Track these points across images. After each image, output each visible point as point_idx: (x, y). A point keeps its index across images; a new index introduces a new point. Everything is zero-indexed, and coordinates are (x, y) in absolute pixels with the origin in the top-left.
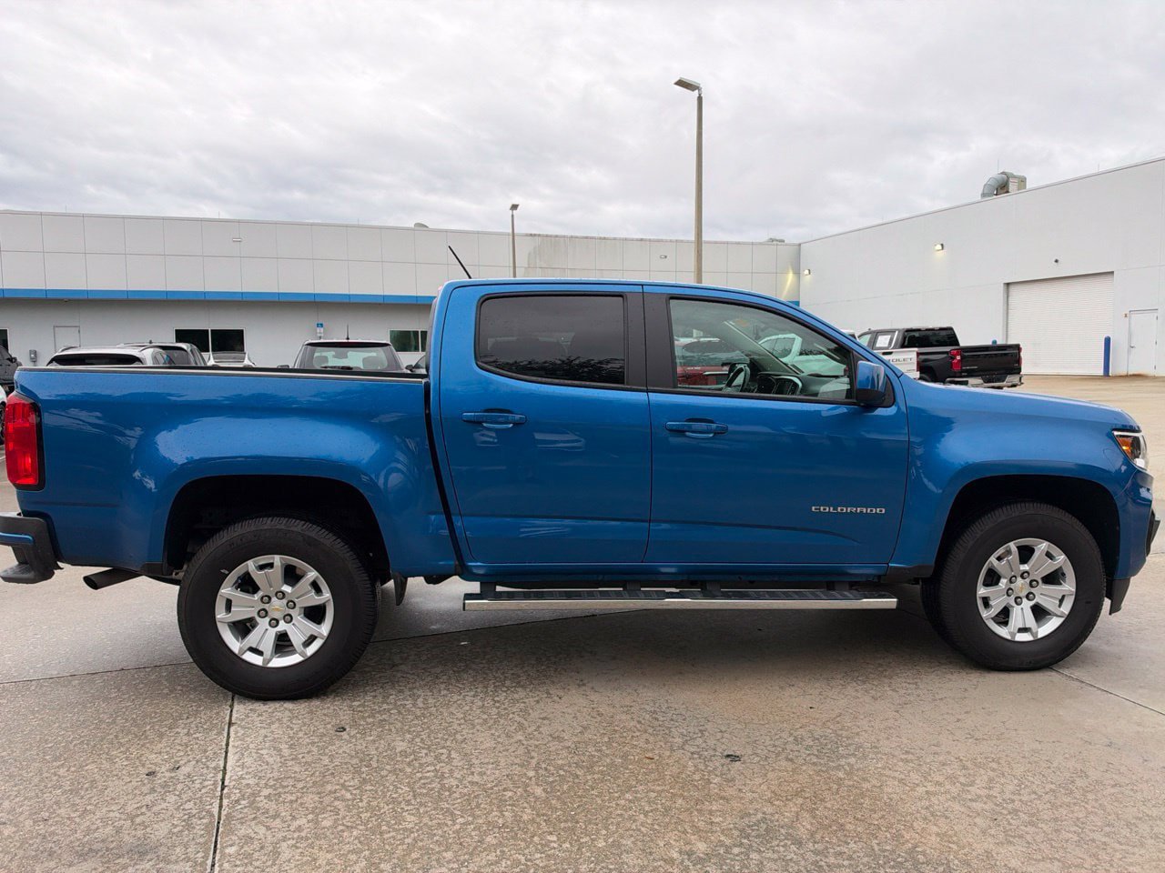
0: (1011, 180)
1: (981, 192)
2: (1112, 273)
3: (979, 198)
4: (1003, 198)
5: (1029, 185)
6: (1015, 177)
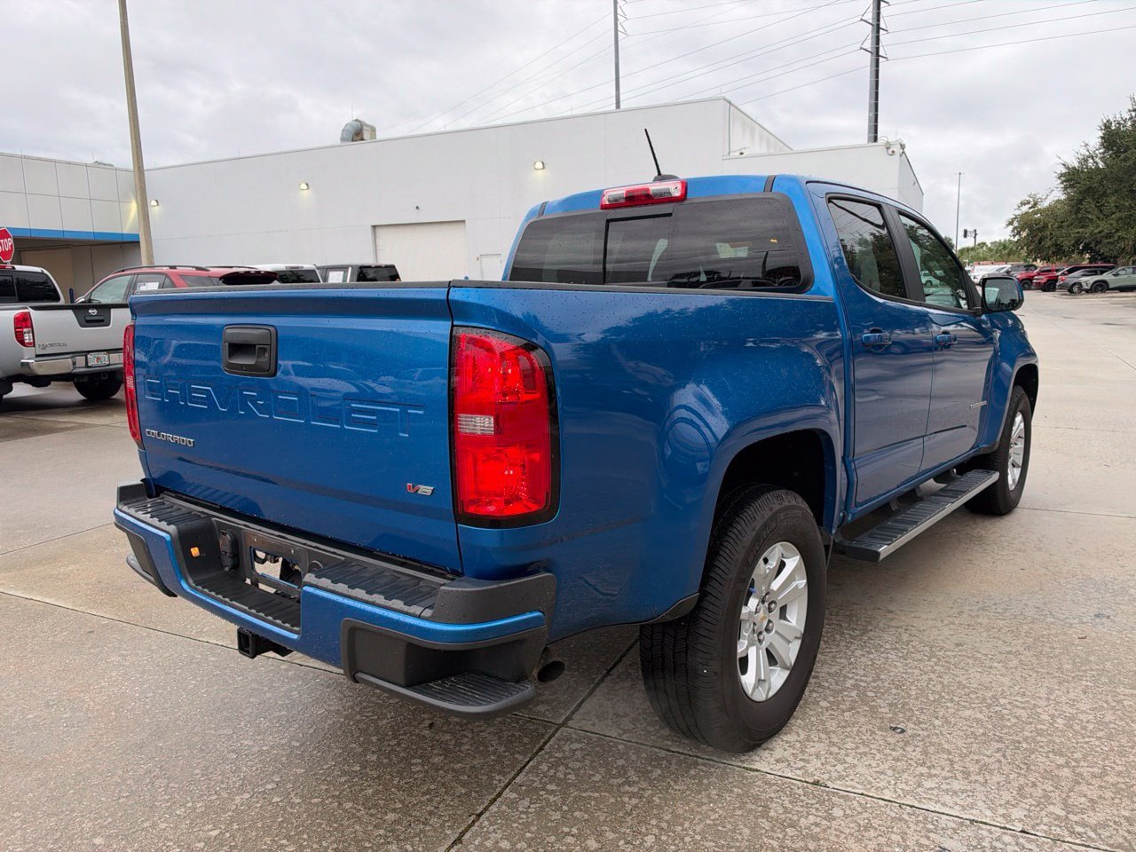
0: (365, 128)
1: (340, 136)
2: (464, 221)
3: (339, 142)
4: (358, 145)
5: (379, 137)
6: (367, 125)
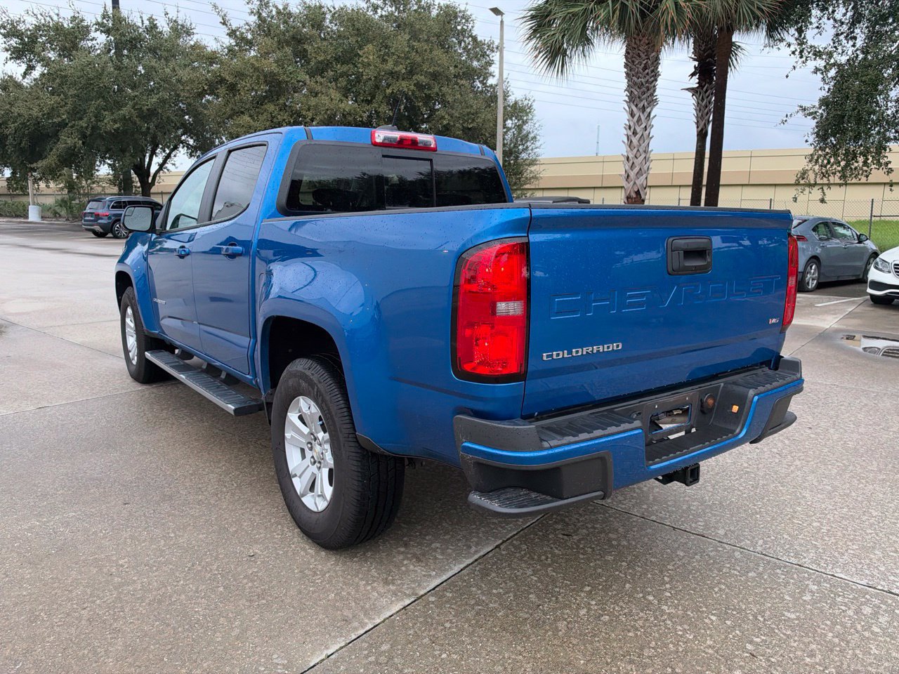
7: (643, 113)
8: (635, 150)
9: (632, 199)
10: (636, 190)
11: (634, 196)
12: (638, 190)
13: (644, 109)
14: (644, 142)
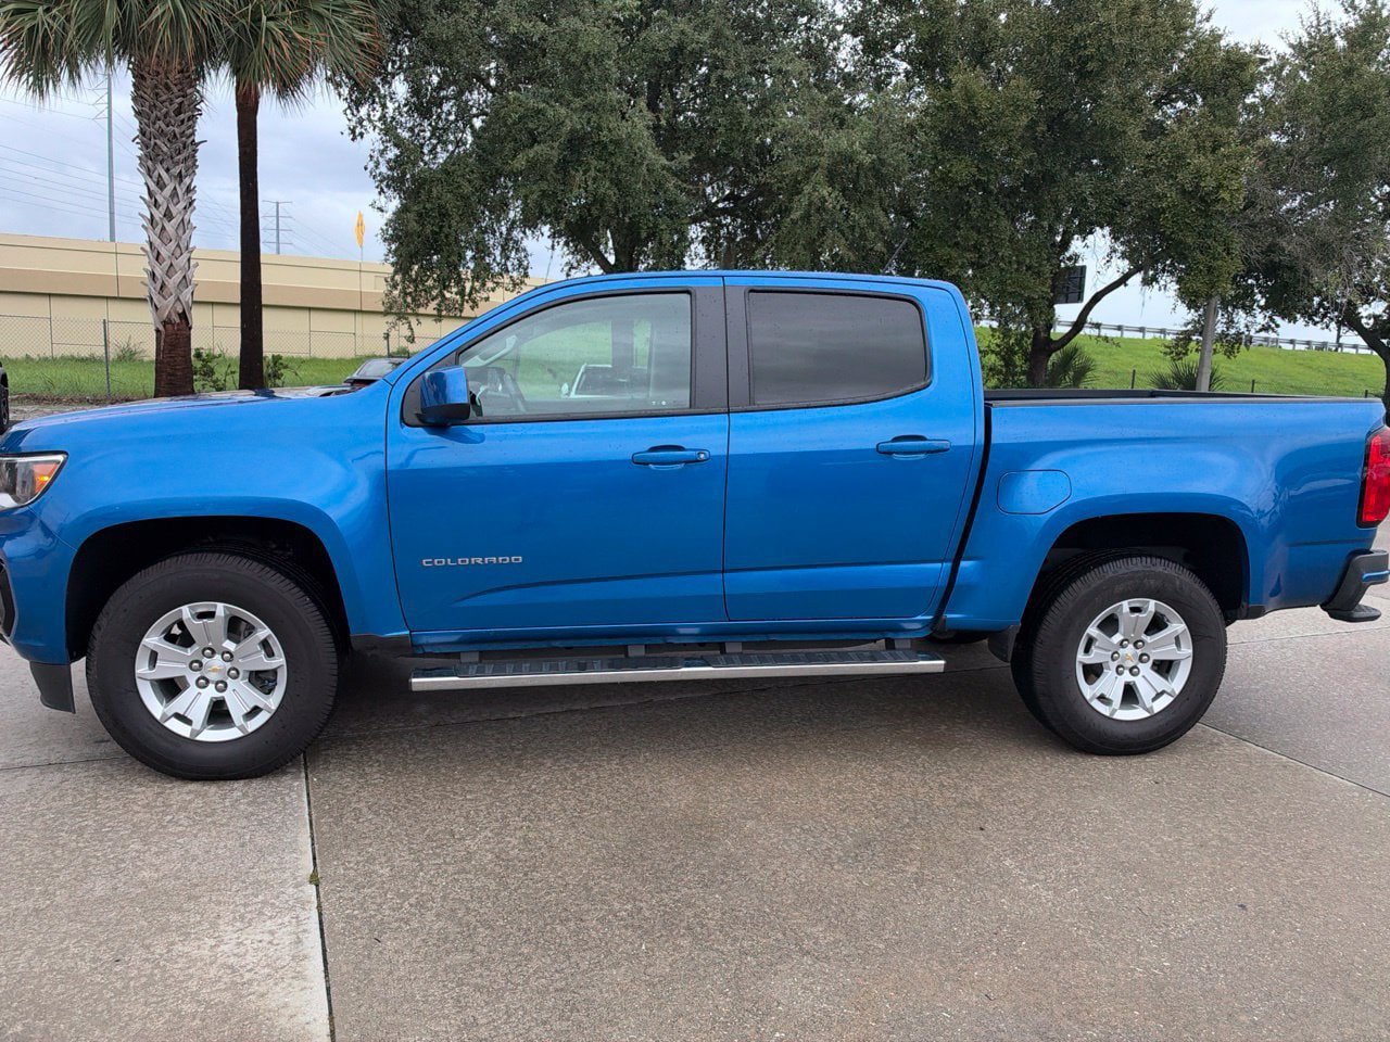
7: (180, 184)
8: (173, 245)
9: (173, 325)
10: (181, 311)
11: (178, 320)
12: (184, 311)
13: (180, 177)
14: (184, 232)
